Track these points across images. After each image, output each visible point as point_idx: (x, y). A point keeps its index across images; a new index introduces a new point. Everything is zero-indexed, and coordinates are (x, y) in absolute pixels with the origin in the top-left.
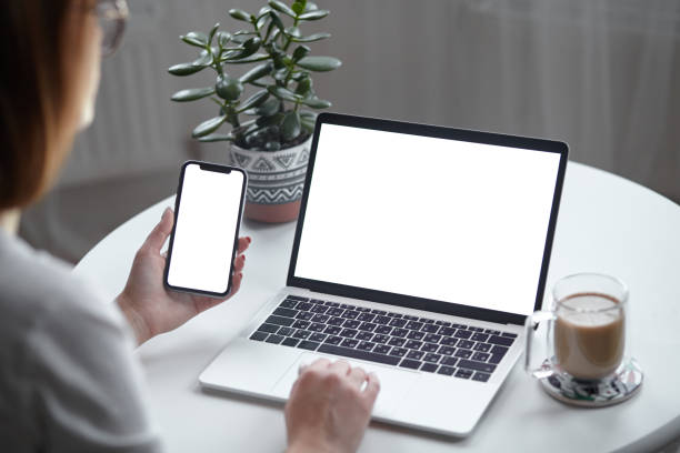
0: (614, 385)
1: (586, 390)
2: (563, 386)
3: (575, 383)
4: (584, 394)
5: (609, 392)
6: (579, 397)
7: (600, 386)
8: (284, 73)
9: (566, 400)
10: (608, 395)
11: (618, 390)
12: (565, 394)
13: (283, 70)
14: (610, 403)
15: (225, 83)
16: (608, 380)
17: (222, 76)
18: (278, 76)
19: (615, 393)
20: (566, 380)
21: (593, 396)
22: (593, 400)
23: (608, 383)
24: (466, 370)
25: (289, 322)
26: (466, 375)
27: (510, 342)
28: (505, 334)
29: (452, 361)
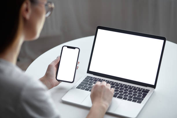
24: (135, 100)
25: (87, 84)
26: (135, 101)
27: (147, 92)
28: (146, 90)
29: (131, 97)
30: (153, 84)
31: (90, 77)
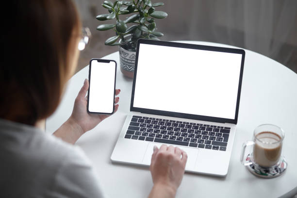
0: (276, 169)
1: (265, 171)
2: (255, 168)
3: (260, 168)
4: (264, 172)
5: (273, 172)
6: (262, 174)
7: (270, 169)
8: (143, 20)
9: (256, 174)
10: (273, 173)
11: (277, 171)
12: (256, 172)
13: (143, 18)
14: (274, 176)
15: (120, 24)
16: (273, 167)
17: (118, 21)
18: (142, 21)
19: (276, 172)
20: (257, 166)
21: (267, 173)
22: (267, 175)
23: (274, 169)
24: (216, 146)
25: (138, 129)
26: (217, 148)
27: (229, 132)
28: (225, 128)
29: (209, 142)
30: (233, 118)
31: (138, 117)
